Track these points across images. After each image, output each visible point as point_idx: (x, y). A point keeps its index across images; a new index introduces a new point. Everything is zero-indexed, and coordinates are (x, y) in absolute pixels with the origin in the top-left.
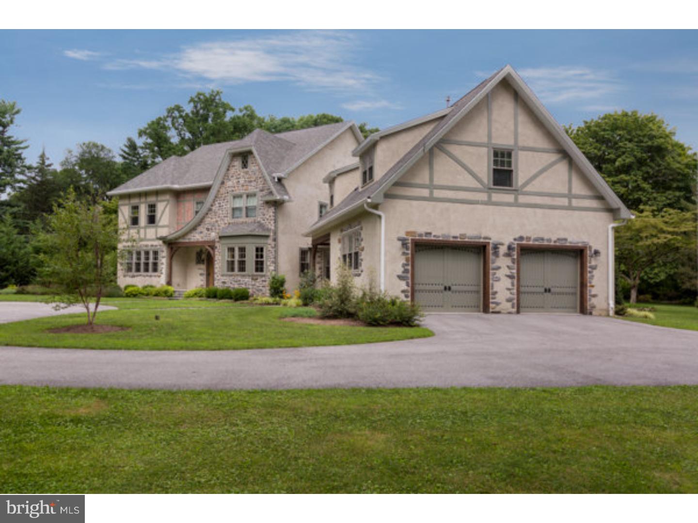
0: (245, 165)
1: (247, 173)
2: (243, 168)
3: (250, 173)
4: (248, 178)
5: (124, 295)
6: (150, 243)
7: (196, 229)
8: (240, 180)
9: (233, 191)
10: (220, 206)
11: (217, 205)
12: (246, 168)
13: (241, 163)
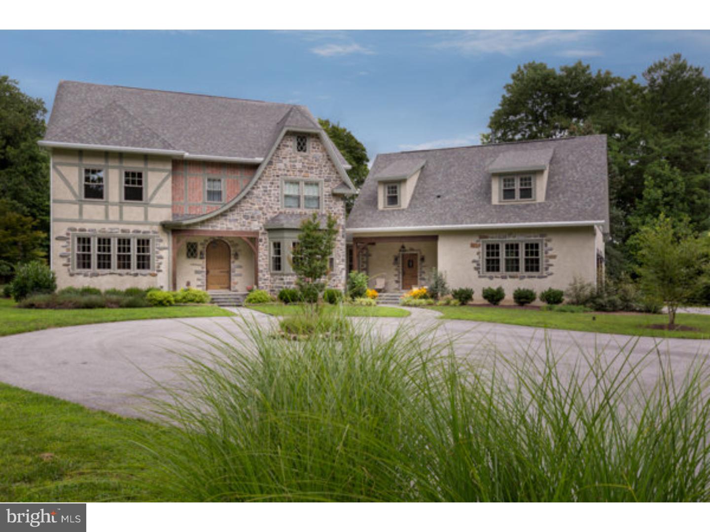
0: (301, 148)
1: (305, 158)
2: (299, 151)
3: (310, 158)
4: (308, 163)
5: (70, 305)
6: (132, 228)
7: (226, 215)
8: (296, 164)
9: (286, 175)
10: (265, 191)
11: (262, 189)
12: (305, 151)
13: (296, 144)
